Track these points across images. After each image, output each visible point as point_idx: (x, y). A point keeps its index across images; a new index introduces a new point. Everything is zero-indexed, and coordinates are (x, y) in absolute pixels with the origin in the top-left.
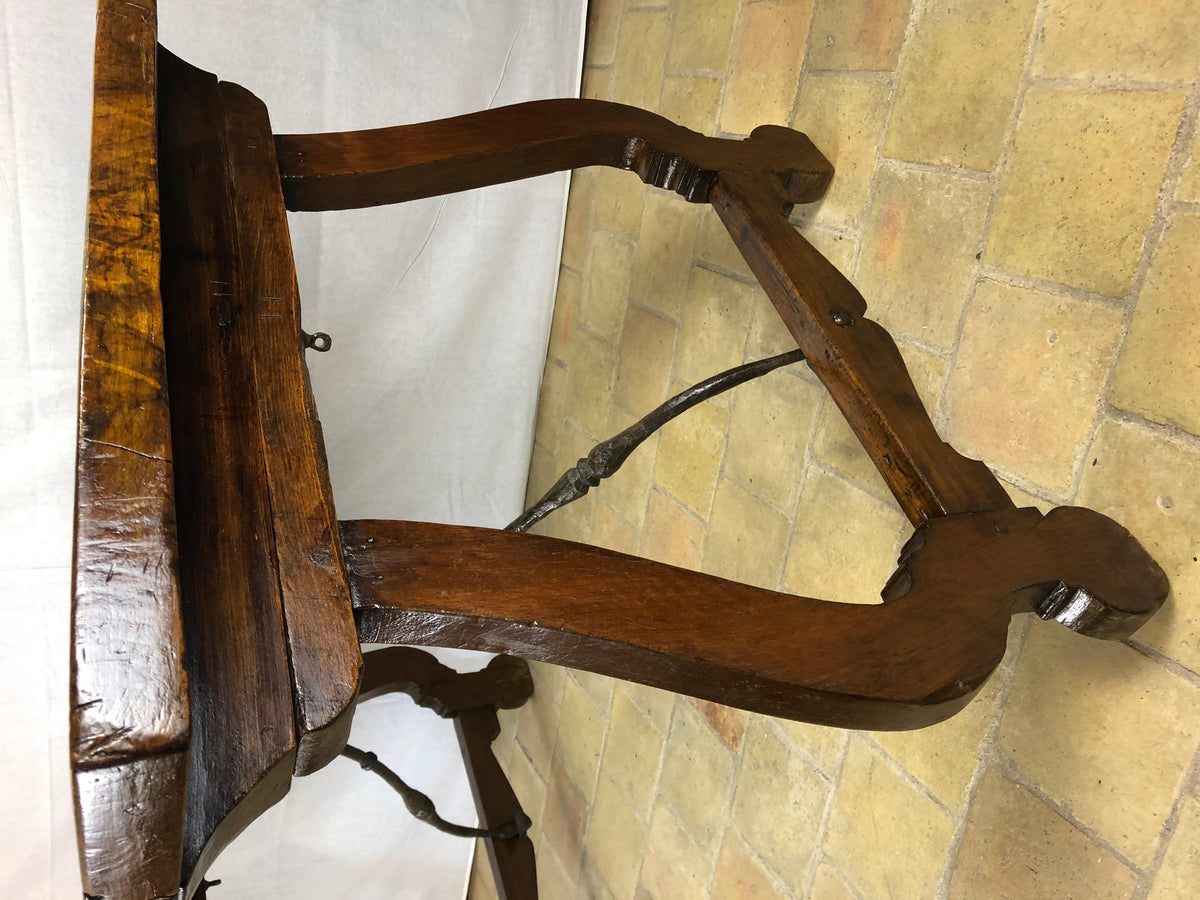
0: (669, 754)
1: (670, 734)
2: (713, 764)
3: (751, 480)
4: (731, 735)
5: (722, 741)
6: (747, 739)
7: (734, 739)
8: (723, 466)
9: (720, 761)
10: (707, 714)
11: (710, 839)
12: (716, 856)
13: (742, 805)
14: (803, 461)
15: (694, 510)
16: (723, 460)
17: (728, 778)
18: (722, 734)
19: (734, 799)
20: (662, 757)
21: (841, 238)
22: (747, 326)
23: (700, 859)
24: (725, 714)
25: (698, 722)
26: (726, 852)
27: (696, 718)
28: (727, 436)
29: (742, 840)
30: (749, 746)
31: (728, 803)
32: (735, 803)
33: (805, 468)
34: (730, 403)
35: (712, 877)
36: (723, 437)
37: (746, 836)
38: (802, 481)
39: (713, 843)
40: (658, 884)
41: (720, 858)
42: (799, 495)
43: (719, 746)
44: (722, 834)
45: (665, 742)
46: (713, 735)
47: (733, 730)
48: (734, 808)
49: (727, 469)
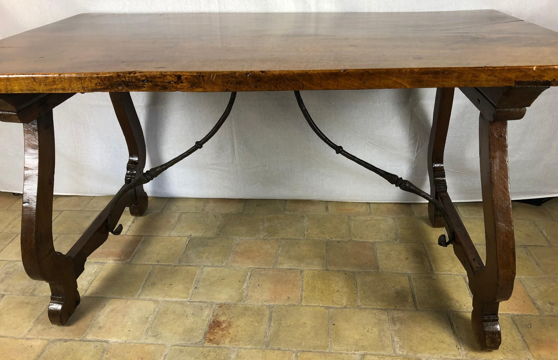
0: (182, 303)
1: (192, 302)
2: (192, 330)
3: (334, 324)
4: (212, 338)
5: (206, 334)
6: (215, 347)
7: (210, 340)
8: (331, 308)
9: (195, 334)
10: (214, 322)
11: (153, 336)
12: (146, 341)
13: (181, 351)
14: (358, 351)
15: (304, 296)
16: (334, 307)
17: (189, 340)
18: (208, 332)
19: (181, 346)
20: (178, 300)
21: (458, 349)
22: (398, 308)
23: (140, 333)
24: (220, 333)
25: (207, 317)
26: (152, 348)
27: (208, 316)
28: (345, 307)
29: (163, 355)
30: (212, 349)
31: (177, 343)
32: (180, 347)
33: (355, 352)
34: (361, 305)
35: (135, 341)
36: (344, 305)
37: (167, 357)
38: (349, 352)
39: (154, 339)
40: (113, 310)
41: (147, 344)
42: (342, 352)
43: (203, 332)
44: (160, 343)
45: (186, 300)
46: (205, 327)
47: (214, 338)
48: (177, 347)
49: (332, 310)
